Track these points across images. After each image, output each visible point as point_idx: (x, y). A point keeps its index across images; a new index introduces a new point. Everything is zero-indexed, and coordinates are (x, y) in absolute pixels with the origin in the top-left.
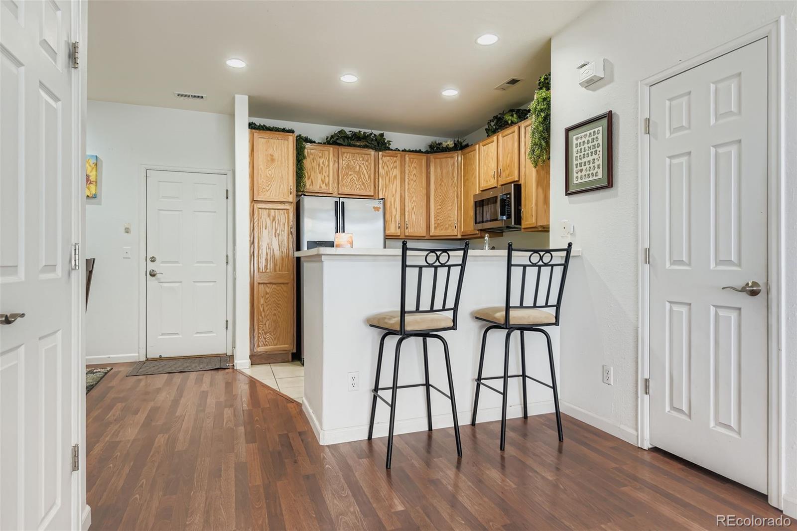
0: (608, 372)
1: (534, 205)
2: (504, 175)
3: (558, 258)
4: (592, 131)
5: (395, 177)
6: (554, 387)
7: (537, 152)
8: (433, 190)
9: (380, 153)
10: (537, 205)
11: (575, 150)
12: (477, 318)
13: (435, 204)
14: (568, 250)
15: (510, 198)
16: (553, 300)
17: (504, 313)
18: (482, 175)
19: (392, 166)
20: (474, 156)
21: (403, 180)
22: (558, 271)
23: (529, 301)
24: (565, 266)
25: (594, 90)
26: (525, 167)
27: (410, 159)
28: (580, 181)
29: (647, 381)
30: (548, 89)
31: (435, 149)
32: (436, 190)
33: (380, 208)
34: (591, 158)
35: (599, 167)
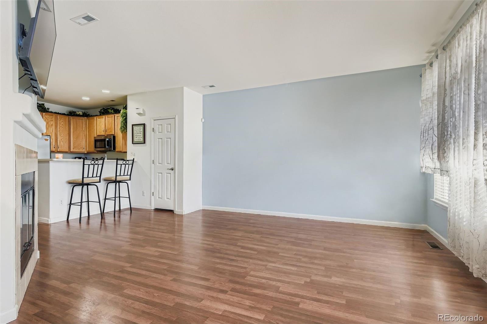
0: (144, 192)
1: (121, 145)
2: (108, 131)
3: (131, 162)
4: (140, 127)
5: (52, 125)
6: (129, 198)
7: (123, 129)
8: (72, 132)
9: (44, 113)
10: (122, 145)
11: (135, 131)
12: (105, 180)
13: (73, 138)
14: (133, 160)
15: (111, 140)
16: (129, 174)
17: (115, 178)
18: (98, 129)
19: (50, 119)
20: (94, 121)
21: (56, 127)
22: (130, 166)
23: (122, 174)
24: (133, 164)
25: (140, 116)
26: (117, 130)
27: (60, 117)
28: (136, 140)
29: (153, 193)
30: (126, 109)
31: (71, 114)
32: (73, 132)
33: (48, 139)
34: (139, 135)
35: (142, 137)
